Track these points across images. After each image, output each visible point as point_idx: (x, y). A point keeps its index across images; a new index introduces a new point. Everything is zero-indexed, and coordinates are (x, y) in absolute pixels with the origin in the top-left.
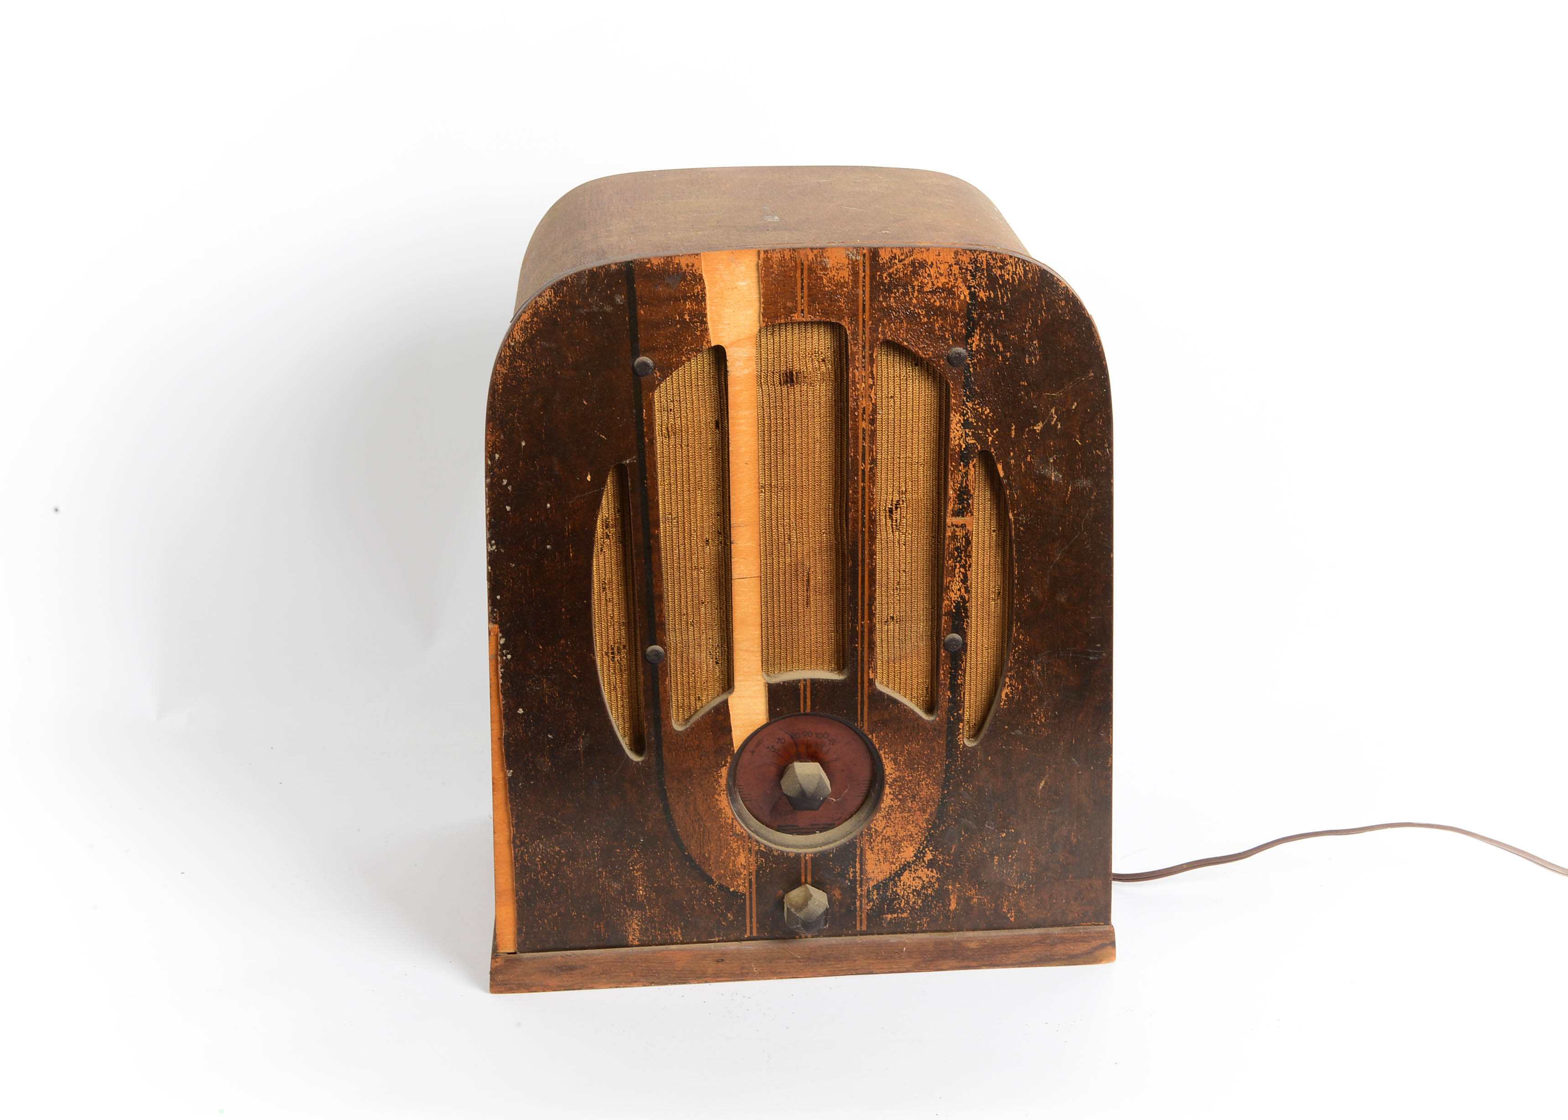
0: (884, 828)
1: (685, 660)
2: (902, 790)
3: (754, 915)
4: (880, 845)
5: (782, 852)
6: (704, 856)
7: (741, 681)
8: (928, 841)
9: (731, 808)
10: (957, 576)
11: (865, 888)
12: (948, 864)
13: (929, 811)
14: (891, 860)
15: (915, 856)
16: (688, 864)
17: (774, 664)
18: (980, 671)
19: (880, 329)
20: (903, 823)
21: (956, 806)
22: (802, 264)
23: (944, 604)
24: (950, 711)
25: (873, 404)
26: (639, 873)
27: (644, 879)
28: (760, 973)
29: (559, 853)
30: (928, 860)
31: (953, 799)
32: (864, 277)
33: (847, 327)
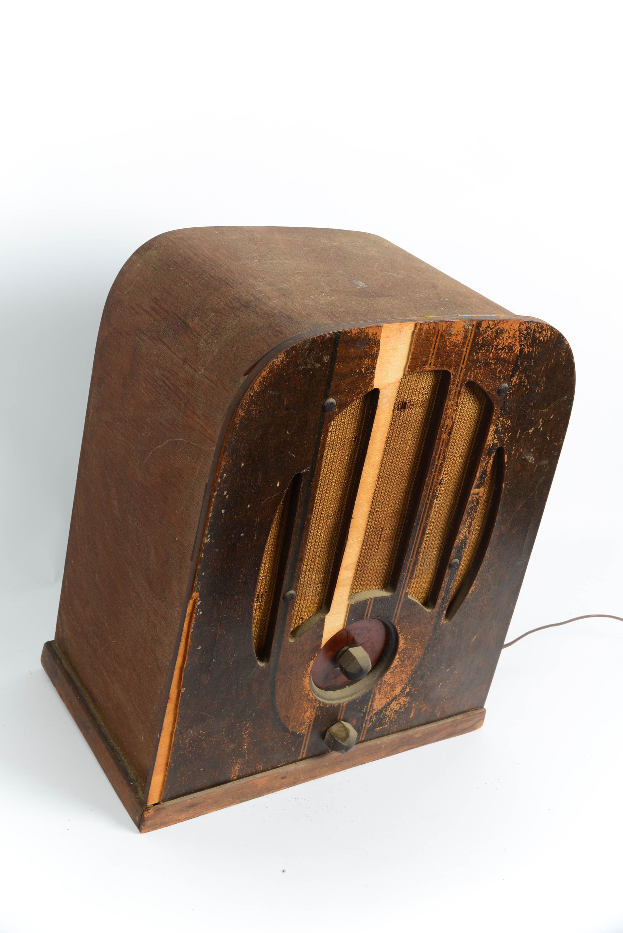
0: (389, 679)
2: (404, 655)
3: (306, 745)
4: (384, 689)
5: (332, 704)
6: (287, 717)
7: (335, 604)
8: (410, 681)
10: (467, 524)
11: (370, 716)
12: (415, 693)
13: (415, 664)
14: (388, 697)
15: (401, 691)
16: (277, 723)
19: (469, 374)
20: (400, 674)
21: (429, 658)
22: (438, 332)
23: (456, 541)
24: (442, 605)
25: (453, 422)
26: (247, 736)
27: (249, 739)
28: (304, 779)
29: (201, 734)
30: (406, 693)
31: (428, 655)
32: (469, 340)
33: (452, 373)
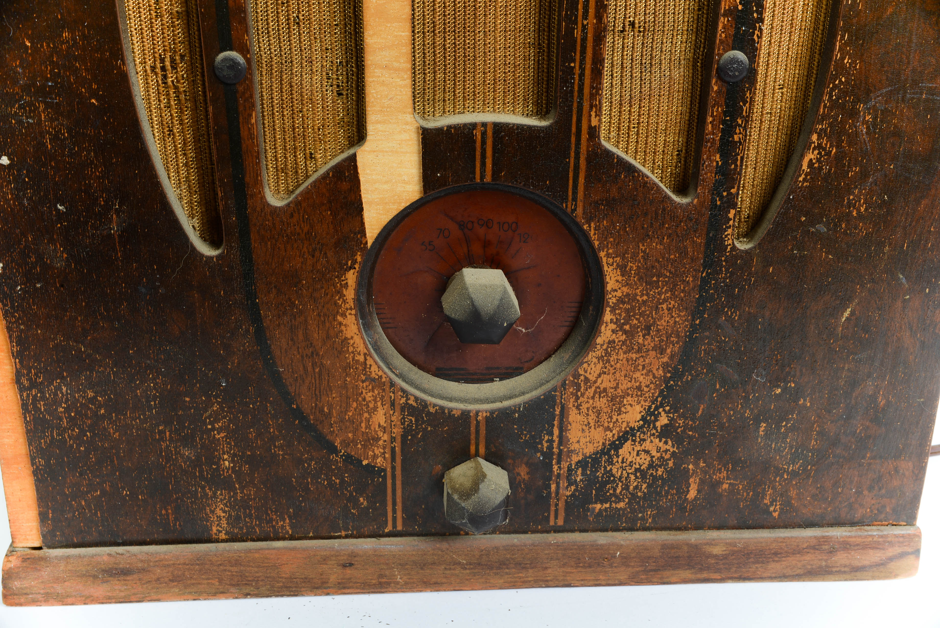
0: (599, 376)
1: (286, 87)
2: (630, 316)
3: (399, 500)
4: (591, 401)
5: (442, 408)
6: (322, 411)
7: (378, 122)
8: (664, 398)
9: (362, 338)
11: (565, 465)
12: (691, 433)
13: (669, 351)
14: (606, 424)
15: (643, 419)
16: (297, 422)
17: (434, 99)
18: (765, 125)
20: (628, 368)
21: (712, 344)
24: (716, 190)
26: (222, 435)
27: (229, 443)
28: (406, 583)
29: (93, 400)
30: (662, 427)
31: (707, 334)
